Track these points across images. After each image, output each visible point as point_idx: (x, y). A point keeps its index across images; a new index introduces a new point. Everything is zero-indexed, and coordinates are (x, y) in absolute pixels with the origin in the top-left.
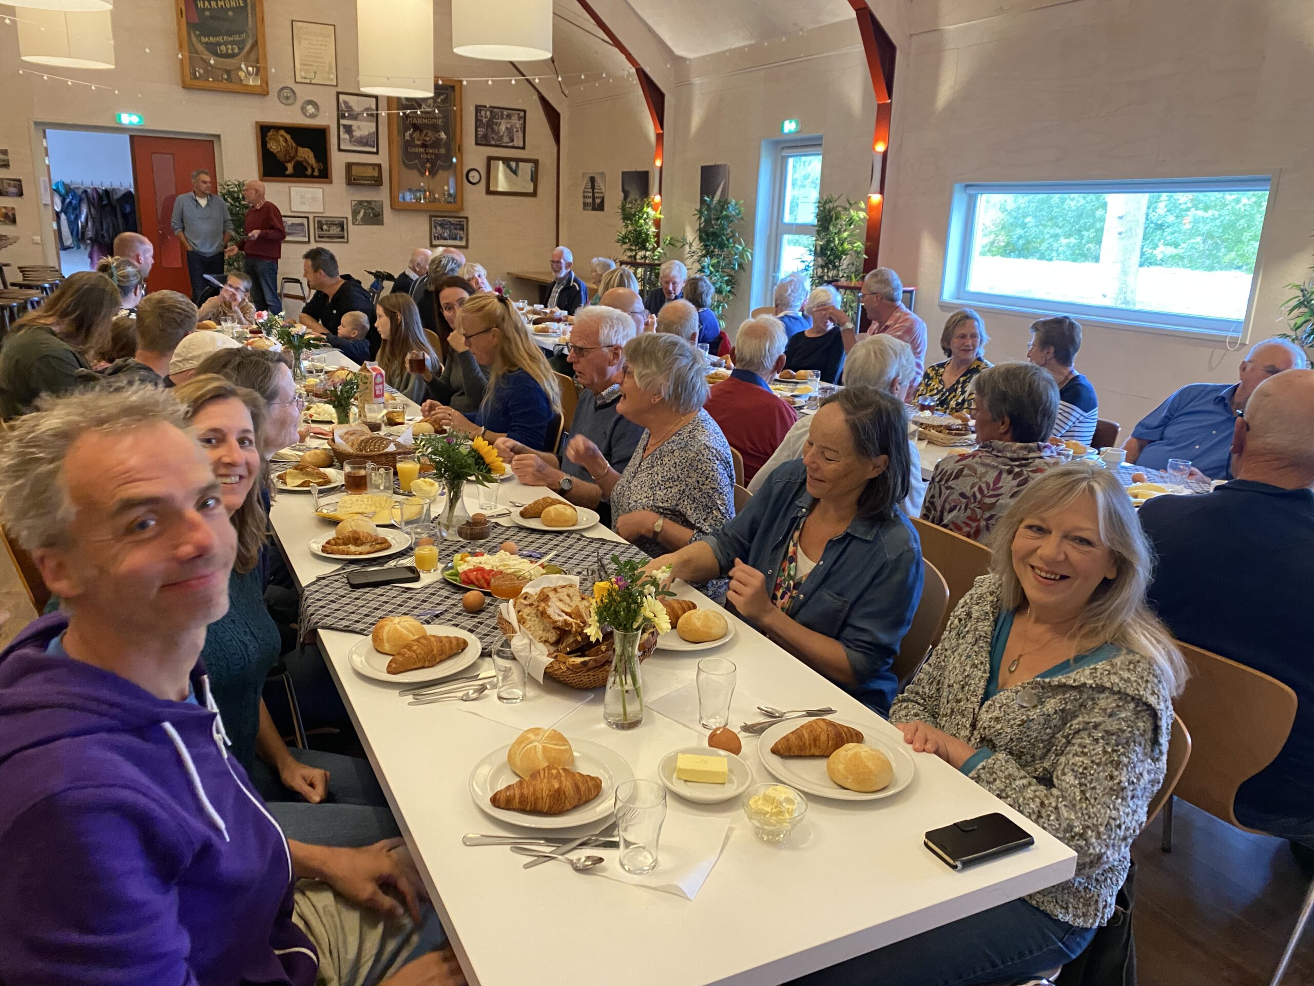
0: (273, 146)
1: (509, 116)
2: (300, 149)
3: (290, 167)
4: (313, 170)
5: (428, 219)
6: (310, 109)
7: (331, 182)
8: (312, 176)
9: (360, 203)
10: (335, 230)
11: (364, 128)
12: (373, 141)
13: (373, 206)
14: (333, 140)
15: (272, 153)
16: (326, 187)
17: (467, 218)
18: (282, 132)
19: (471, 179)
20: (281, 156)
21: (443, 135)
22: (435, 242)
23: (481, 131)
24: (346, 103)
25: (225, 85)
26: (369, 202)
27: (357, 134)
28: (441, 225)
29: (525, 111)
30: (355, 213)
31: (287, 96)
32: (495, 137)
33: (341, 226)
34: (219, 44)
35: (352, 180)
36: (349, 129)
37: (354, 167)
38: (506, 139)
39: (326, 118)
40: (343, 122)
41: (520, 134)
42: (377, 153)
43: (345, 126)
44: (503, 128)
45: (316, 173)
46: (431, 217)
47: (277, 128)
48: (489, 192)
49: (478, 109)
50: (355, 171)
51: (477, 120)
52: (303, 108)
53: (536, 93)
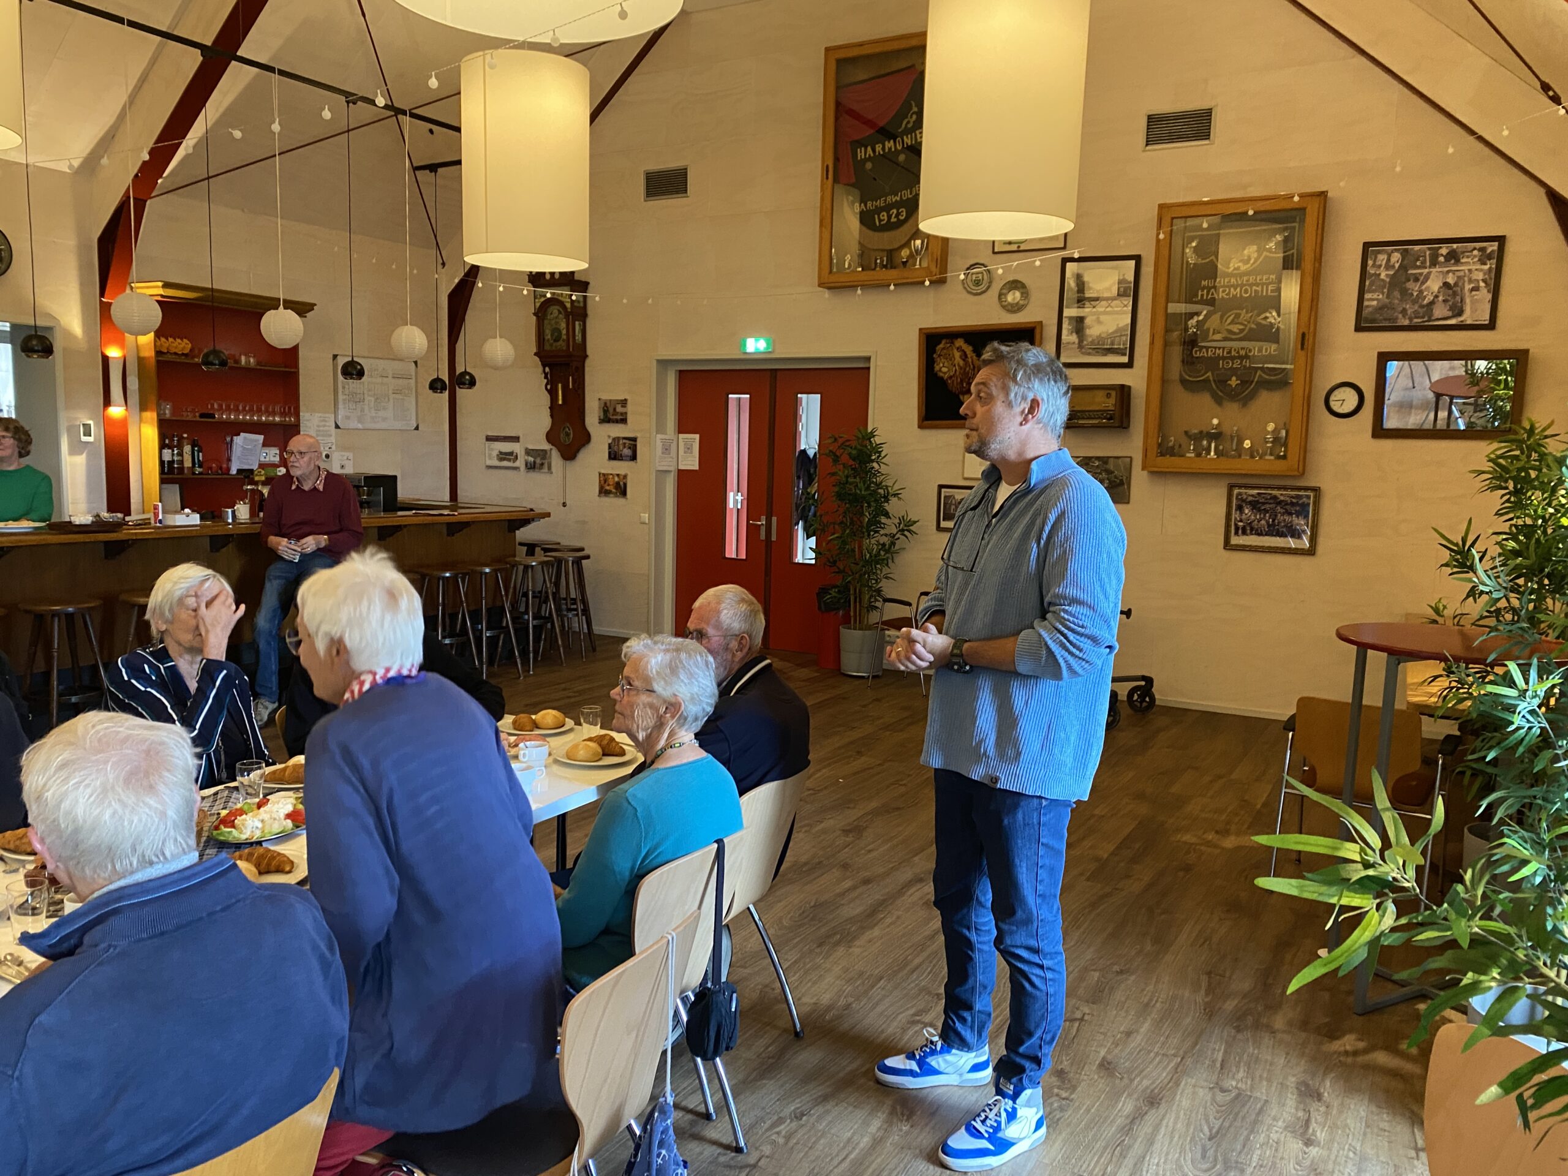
0: (943, 368)
1: (1453, 256)
5: (1224, 491)
6: (1014, 297)
9: (1090, 460)
11: (1108, 320)
12: (1124, 342)
13: (1111, 466)
15: (941, 380)
17: (1316, 490)
18: (960, 342)
19: (1336, 406)
21: (1273, 317)
22: (1235, 540)
23: (1374, 299)
24: (1076, 277)
25: (888, 275)
26: (1104, 460)
27: (1094, 331)
28: (1255, 505)
29: (1501, 240)
31: (978, 278)
32: (1410, 308)
34: (879, 210)
36: (1079, 325)
38: (1440, 311)
39: (1039, 309)
40: (1066, 312)
41: (1485, 295)
42: (1129, 365)
43: (1071, 320)
44: (1434, 285)
46: (1231, 487)
47: (951, 335)
48: (1380, 431)
49: (1369, 248)
51: (1363, 274)
52: (1001, 296)
53: (1542, 191)
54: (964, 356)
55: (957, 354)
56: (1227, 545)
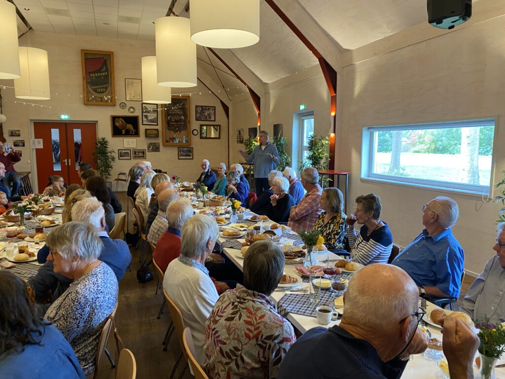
0: (117, 124)
1: (209, 109)
2: (128, 125)
3: (124, 132)
4: (132, 132)
5: (177, 149)
6: (132, 110)
7: (139, 136)
8: (132, 134)
9: (151, 143)
10: (141, 154)
11: (152, 116)
12: (155, 121)
13: (156, 145)
14: (140, 121)
15: (117, 127)
16: (137, 138)
17: (192, 148)
18: (121, 119)
19: (194, 133)
20: (120, 128)
21: (183, 117)
22: (180, 158)
23: (198, 115)
24: (145, 107)
25: (100, 103)
26: (154, 143)
27: (150, 118)
28: (183, 151)
29: (215, 107)
30: (149, 147)
31: (123, 106)
32: (203, 117)
33: (143, 153)
34: (98, 88)
35: (147, 135)
36: (146, 117)
37: (148, 131)
38: (208, 118)
39: (138, 113)
40: (144, 114)
41: (213, 116)
42: (157, 125)
43: (145, 115)
44: (206, 114)
45: (134, 133)
47: (119, 117)
48: (201, 138)
49: (197, 107)
50: (148, 132)
51: (196, 111)
52: (129, 110)
53: (219, 100)
54: (122, 122)
55: (120, 121)
56: (179, 159)
